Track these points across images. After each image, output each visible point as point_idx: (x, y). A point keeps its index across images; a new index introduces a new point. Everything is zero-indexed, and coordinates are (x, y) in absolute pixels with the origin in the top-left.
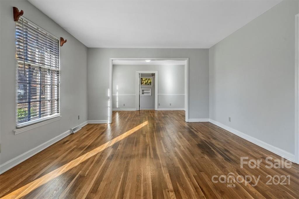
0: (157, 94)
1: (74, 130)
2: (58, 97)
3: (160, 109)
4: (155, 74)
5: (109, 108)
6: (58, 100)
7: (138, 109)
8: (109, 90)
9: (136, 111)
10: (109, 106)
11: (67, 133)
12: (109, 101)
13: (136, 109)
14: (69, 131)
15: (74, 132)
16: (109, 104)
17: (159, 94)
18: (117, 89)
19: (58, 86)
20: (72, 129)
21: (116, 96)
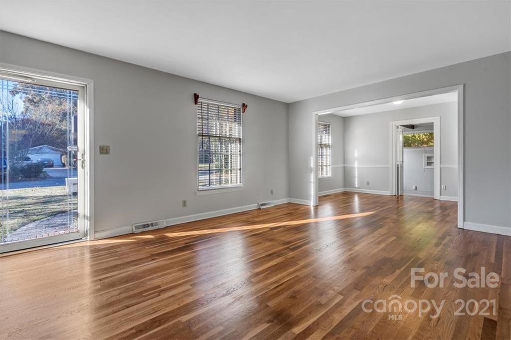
0: (439, 165)
1: (262, 205)
2: (240, 166)
3: (444, 198)
4: (433, 123)
5: (312, 184)
6: (240, 169)
7: (395, 193)
8: (312, 158)
9: (391, 196)
10: (312, 181)
11: (253, 206)
12: (312, 174)
13: (389, 192)
14: (256, 204)
15: (262, 207)
16: (312, 179)
17: (443, 166)
18: (356, 156)
19: (240, 155)
20: (260, 203)
21: (355, 167)
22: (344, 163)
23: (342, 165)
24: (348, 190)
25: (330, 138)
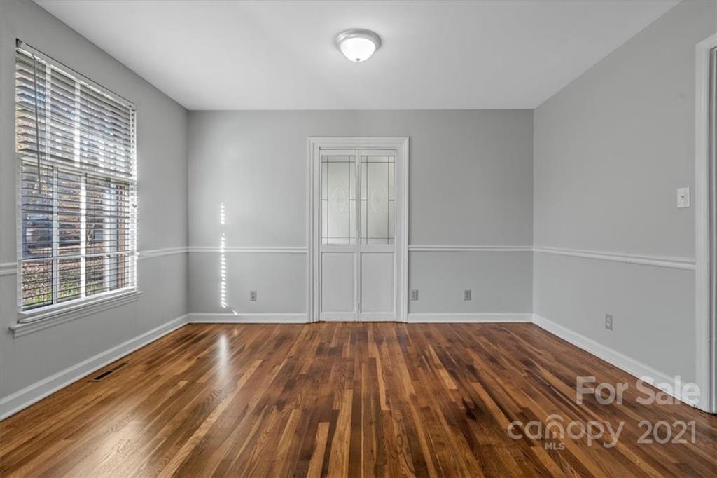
18: (223, 222)
21: (219, 254)
22: (187, 244)
23: (180, 249)
24: (199, 317)
25: (134, 156)
